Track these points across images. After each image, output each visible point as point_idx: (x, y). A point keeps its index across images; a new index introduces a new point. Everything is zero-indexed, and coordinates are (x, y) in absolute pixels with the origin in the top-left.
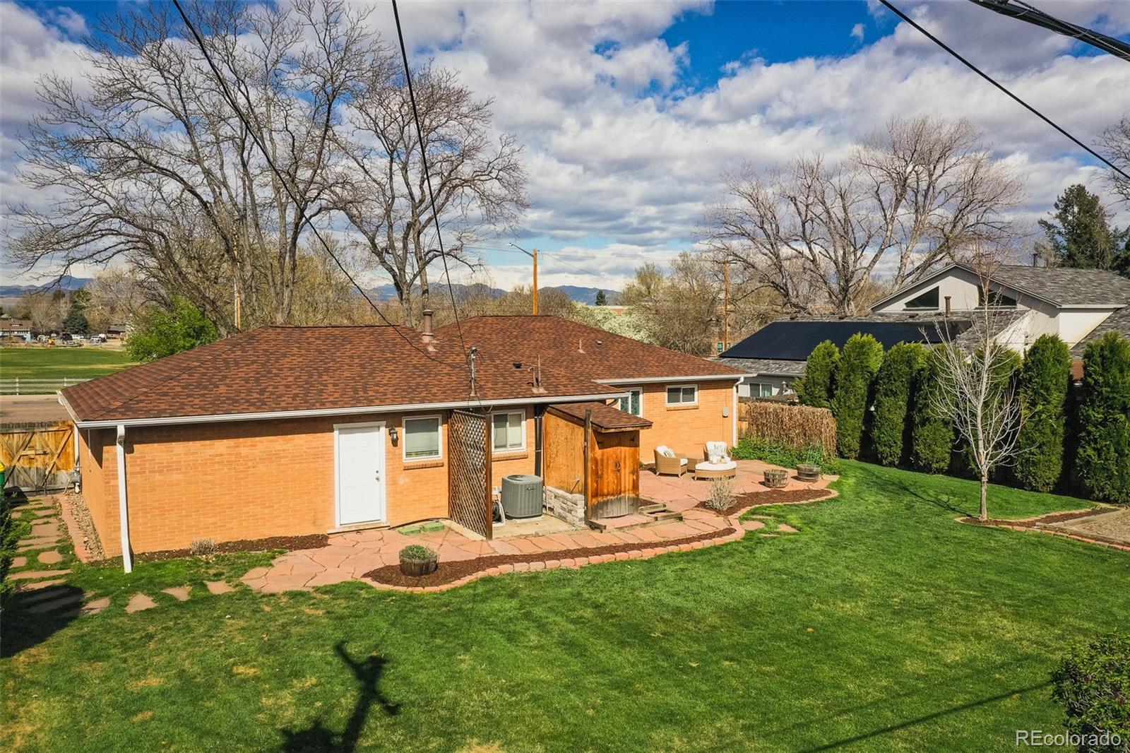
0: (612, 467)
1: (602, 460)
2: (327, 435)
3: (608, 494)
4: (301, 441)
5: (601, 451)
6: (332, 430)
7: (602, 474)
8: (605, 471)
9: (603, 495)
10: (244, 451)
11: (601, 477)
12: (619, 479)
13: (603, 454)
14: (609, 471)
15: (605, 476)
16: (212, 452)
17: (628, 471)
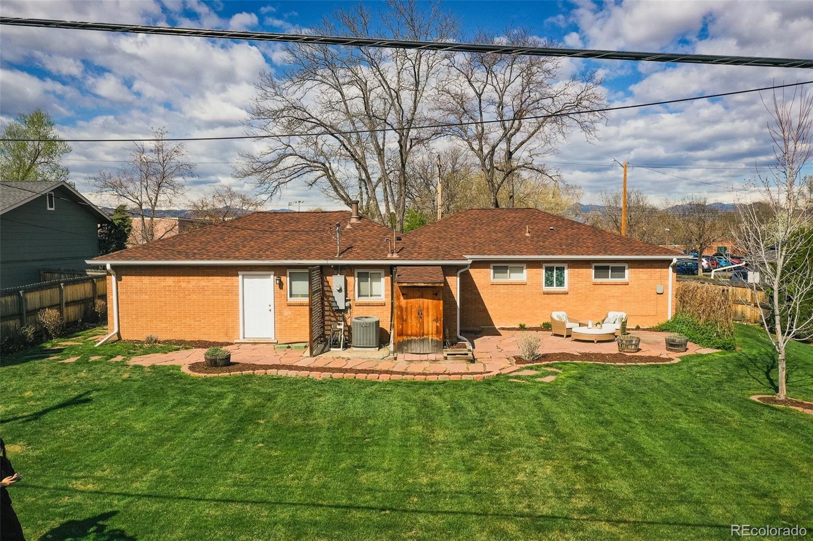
0: (415, 314)
1: (406, 308)
2: (235, 278)
3: (412, 335)
4: (218, 281)
5: (405, 300)
6: (238, 275)
7: (407, 319)
8: (409, 317)
9: (407, 335)
10: (183, 285)
11: (406, 321)
12: (422, 324)
13: (407, 303)
14: (413, 317)
15: (409, 321)
16: (164, 284)
17: (430, 319)
